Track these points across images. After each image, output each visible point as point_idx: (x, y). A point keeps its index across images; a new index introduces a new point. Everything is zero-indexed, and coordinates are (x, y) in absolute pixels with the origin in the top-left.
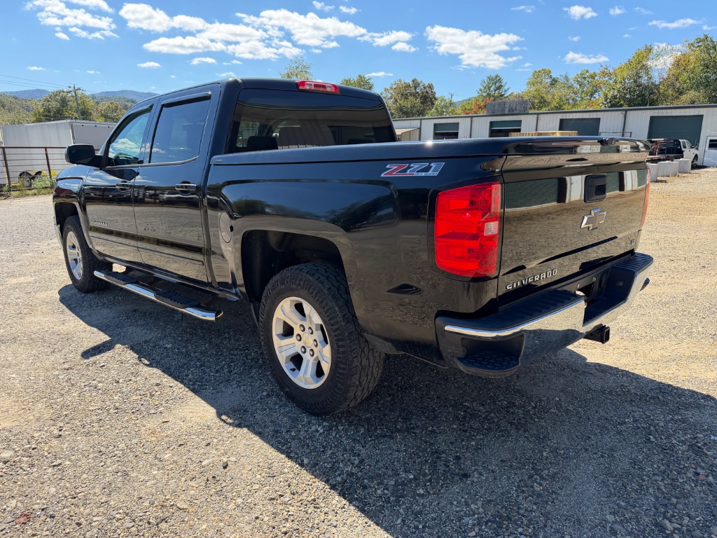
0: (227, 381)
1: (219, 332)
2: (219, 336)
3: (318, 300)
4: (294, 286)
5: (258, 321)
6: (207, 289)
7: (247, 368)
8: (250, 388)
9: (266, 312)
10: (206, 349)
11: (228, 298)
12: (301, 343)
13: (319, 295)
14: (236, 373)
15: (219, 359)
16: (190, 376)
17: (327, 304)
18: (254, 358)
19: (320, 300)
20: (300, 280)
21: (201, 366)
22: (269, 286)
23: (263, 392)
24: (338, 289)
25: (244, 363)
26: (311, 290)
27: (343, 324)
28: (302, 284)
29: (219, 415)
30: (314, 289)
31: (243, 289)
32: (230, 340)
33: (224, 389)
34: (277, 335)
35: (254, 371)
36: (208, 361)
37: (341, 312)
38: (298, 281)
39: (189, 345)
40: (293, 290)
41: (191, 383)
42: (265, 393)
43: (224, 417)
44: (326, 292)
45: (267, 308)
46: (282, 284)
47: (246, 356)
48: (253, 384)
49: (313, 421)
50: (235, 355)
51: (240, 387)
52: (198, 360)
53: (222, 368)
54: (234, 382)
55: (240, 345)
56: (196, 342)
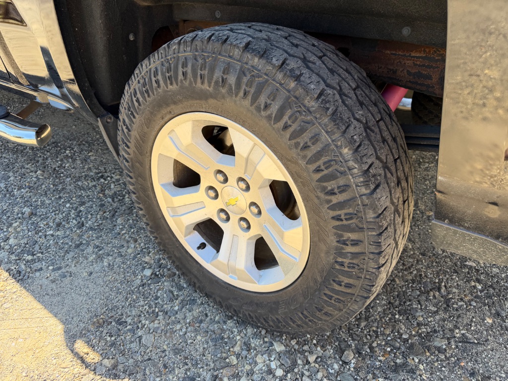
0: (77, 246)
1: (57, 146)
2: (58, 153)
3: (286, 127)
4: (206, 86)
5: (118, 154)
6: (13, 86)
7: (107, 214)
8: (119, 260)
9: (133, 140)
10: (38, 179)
11: (52, 104)
12: (219, 204)
13: (289, 112)
14: (91, 229)
15: (60, 198)
16: (12, 241)
17: (315, 139)
18: (115, 193)
19: (295, 127)
20: (226, 71)
21: (32, 214)
22: (134, 84)
23: (144, 268)
24: (341, 93)
25: (102, 205)
26: (262, 99)
27: (364, 190)
28: (232, 79)
29: (71, 338)
30: (273, 96)
31: (75, 88)
32: (74, 160)
33: (73, 269)
34: (163, 185)
35: (120, 221)
36: (43, 203)
37: (359, 160)
38: (218, 74)
39: (11, 174)
40: (203, 96)
41: (13, 257)
42: (148, 272)
43: (81, 346)
44: (313, 104)
45: (134, 133)
46: (171, 80)
47: (103, 191)
48: (123, 250)
49: (255, 342)
50: (84, 189)
51: (102, 260)
52: (27, 203)
53: (67, 219)
54: (90, 249)
55: (89, 169)
56: (23, 167)
